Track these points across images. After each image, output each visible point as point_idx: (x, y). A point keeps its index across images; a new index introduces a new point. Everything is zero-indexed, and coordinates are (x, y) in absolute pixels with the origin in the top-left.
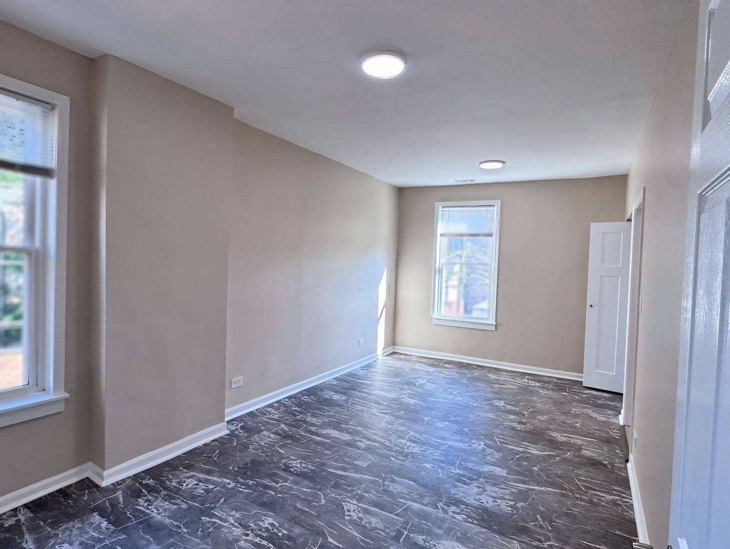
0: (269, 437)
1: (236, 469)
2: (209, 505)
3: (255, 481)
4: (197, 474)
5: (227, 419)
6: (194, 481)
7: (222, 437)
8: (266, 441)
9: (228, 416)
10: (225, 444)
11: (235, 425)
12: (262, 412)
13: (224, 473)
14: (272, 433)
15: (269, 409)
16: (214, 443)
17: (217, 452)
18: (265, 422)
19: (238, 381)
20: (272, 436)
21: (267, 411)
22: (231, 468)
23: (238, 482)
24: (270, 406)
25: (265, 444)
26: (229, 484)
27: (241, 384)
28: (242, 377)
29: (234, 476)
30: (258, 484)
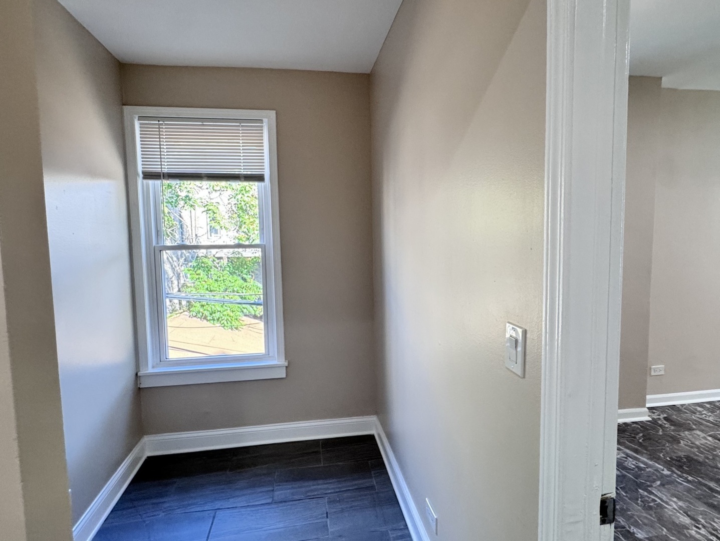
0: (705, 438)
1: (668, 459)
2: (644, 481)
3: (697, 479)
4: (623, 449)
5: (648, 405)
6: (621, 453)
7: (643, 421)
8: (702, 442)
9: (649, 403)
10: (648, 429)
11: (656, 414)
12: (691, 409)
13: (654, 457)
14: (710, 436)
15: (699, 409)
16: (635, 425)
17: (641, 435)
18: (696, 421)
19: (658, 368)
20: (710, 438)
21: (696, 410)
22: (661, 455)
23: (673, 472)
24: (700, 405)
25: (701, 444)
26: (663, 470)
27: (662, 373)
28: (663, 366)
29: (668, 464)
30: (700, 483)
